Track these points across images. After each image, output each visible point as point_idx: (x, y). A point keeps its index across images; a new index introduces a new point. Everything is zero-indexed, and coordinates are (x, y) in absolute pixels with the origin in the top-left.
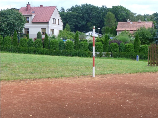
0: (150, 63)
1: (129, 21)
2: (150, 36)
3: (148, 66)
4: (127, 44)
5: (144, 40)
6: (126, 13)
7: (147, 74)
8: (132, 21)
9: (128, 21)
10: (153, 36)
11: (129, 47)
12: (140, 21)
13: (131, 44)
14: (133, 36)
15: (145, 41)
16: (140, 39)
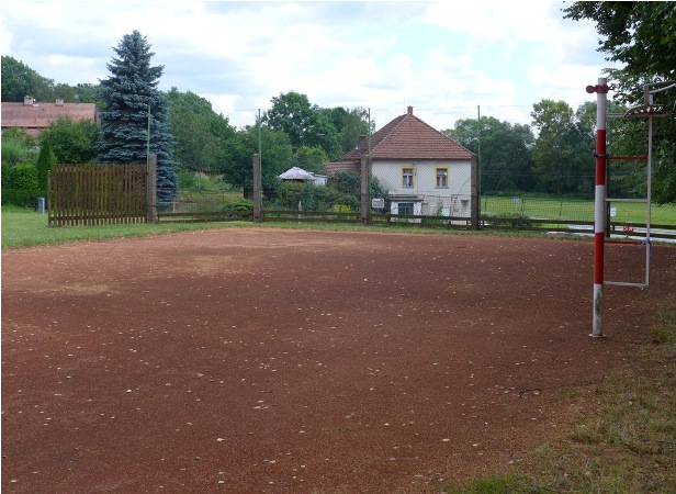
0: (53, 219)
1: (29, 101)
2: (84, 143)
3: (50, 226)
4: (19, 166)
5: (66, 154)
6: (25, 77)
7: (34, 249)
8: (38, 100)
9: (26, 102)
10: (93, 144)
11: (22, 175)
12: (60, 102)
13: (29, 166)
14: (37, 142)
15: (70, 156)
16: (55, 151)
